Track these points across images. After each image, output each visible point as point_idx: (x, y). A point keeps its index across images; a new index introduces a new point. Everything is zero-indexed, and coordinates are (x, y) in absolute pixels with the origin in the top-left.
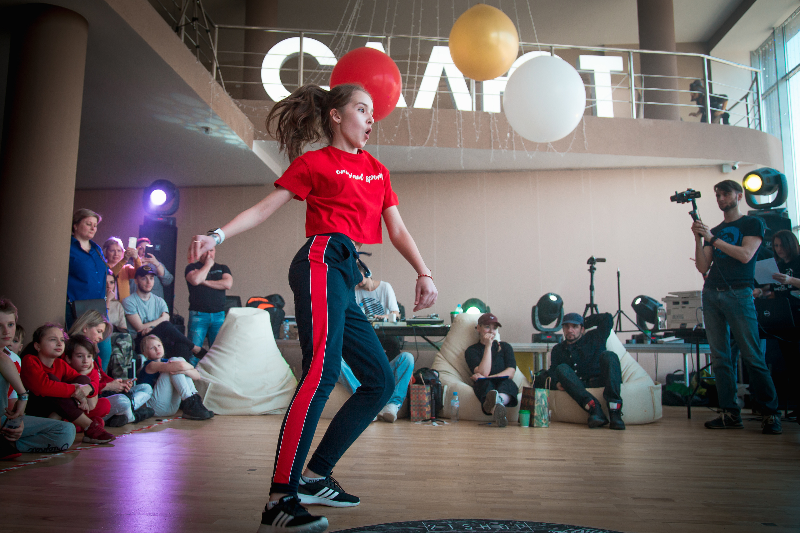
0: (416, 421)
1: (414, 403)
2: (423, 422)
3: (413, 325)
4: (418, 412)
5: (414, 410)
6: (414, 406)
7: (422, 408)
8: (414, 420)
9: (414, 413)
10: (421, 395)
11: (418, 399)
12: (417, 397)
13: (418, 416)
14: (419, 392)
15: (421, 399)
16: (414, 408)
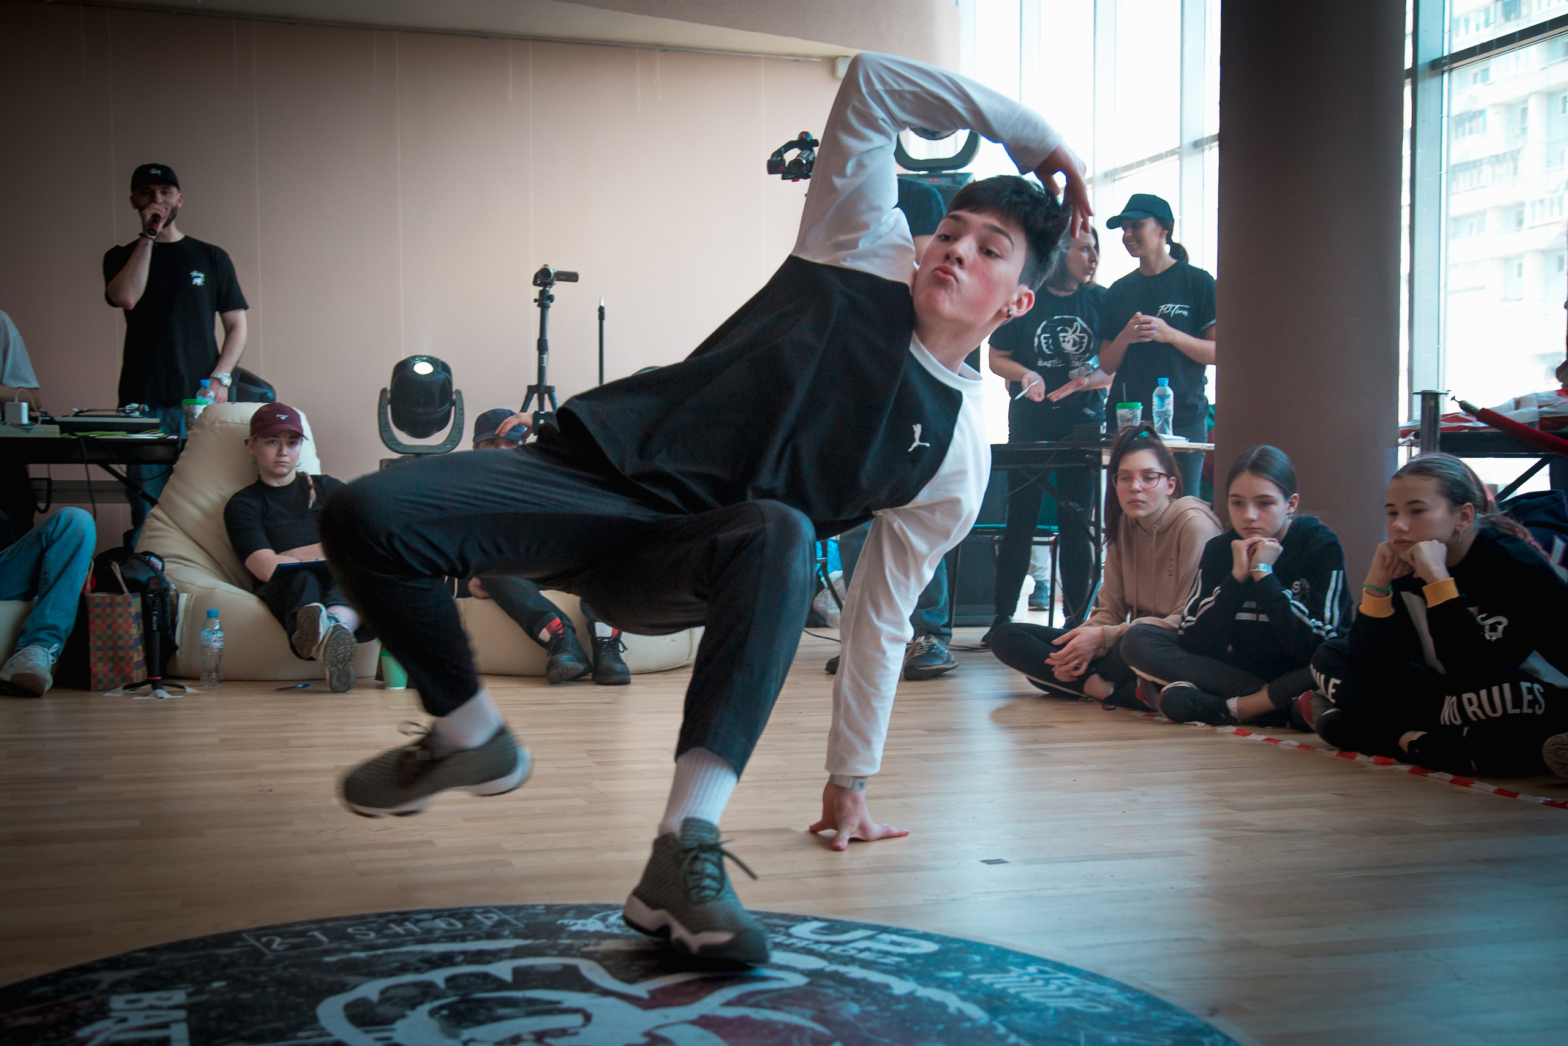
0: (106, 689)
1: (99, 643)
2: (127, 691)
3: (80, 434)
4: (111, 665)
5: (100, 659)
6: (99, 649)
7: (121, 654)
8: (101, 687)
9: (99, 668)
10: (120, 621)
11: (109, 632)
12: (109, 627)
13: (111, 675)
14: (114, 611)
15: (121, 632)
16: (100, 654)
